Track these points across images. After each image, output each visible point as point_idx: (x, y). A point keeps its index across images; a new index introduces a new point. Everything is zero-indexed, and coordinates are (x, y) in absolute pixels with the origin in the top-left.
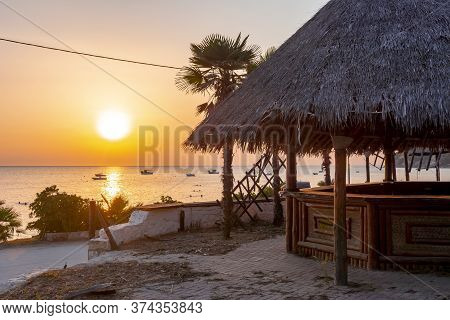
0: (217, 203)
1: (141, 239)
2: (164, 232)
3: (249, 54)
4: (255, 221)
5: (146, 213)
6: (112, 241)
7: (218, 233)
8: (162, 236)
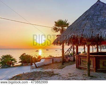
0: (61, 57)
1: (43, 65)
2: (49, 63)
3: (68, 24)
4: (69, 60)
5: (44, 59)
6: (36, 66)
7: (61, 64)
8: (48, 64)
